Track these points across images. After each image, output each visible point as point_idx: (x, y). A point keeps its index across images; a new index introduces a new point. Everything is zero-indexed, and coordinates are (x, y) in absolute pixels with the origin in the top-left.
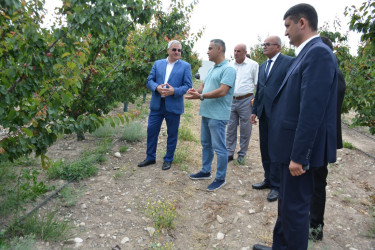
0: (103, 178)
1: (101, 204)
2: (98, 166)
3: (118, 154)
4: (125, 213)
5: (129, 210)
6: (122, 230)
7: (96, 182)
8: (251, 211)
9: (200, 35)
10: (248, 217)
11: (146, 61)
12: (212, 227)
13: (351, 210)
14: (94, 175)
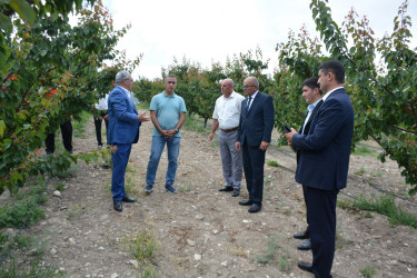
0: (55, 220)
1: (68, 246)
2: (41, 208)
3: (57, 193)
4: (99, 251)
5: (102, 248)
6: (105, 268)
7: (50, 225)
8: (215, 232)
9: (137, 62)
10: (214, 237)
11: (83, 90)
12: (186, 251)
13: (293, 219)
14: (43, 218)
